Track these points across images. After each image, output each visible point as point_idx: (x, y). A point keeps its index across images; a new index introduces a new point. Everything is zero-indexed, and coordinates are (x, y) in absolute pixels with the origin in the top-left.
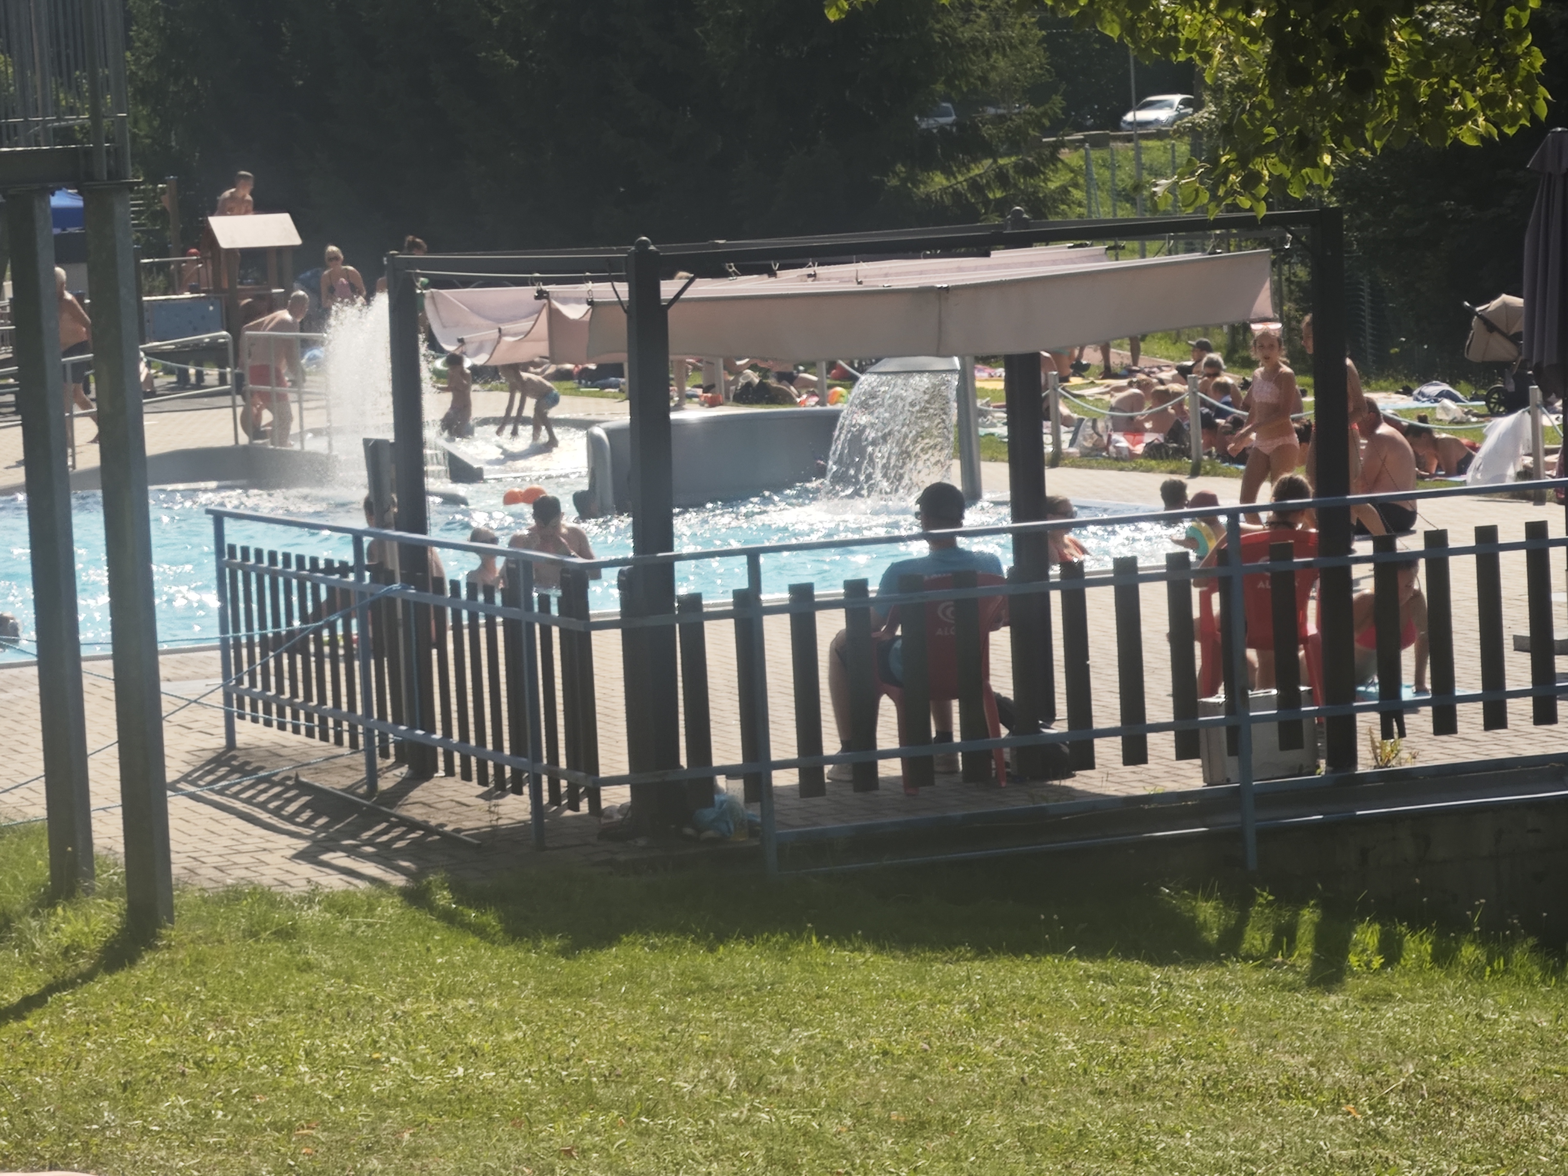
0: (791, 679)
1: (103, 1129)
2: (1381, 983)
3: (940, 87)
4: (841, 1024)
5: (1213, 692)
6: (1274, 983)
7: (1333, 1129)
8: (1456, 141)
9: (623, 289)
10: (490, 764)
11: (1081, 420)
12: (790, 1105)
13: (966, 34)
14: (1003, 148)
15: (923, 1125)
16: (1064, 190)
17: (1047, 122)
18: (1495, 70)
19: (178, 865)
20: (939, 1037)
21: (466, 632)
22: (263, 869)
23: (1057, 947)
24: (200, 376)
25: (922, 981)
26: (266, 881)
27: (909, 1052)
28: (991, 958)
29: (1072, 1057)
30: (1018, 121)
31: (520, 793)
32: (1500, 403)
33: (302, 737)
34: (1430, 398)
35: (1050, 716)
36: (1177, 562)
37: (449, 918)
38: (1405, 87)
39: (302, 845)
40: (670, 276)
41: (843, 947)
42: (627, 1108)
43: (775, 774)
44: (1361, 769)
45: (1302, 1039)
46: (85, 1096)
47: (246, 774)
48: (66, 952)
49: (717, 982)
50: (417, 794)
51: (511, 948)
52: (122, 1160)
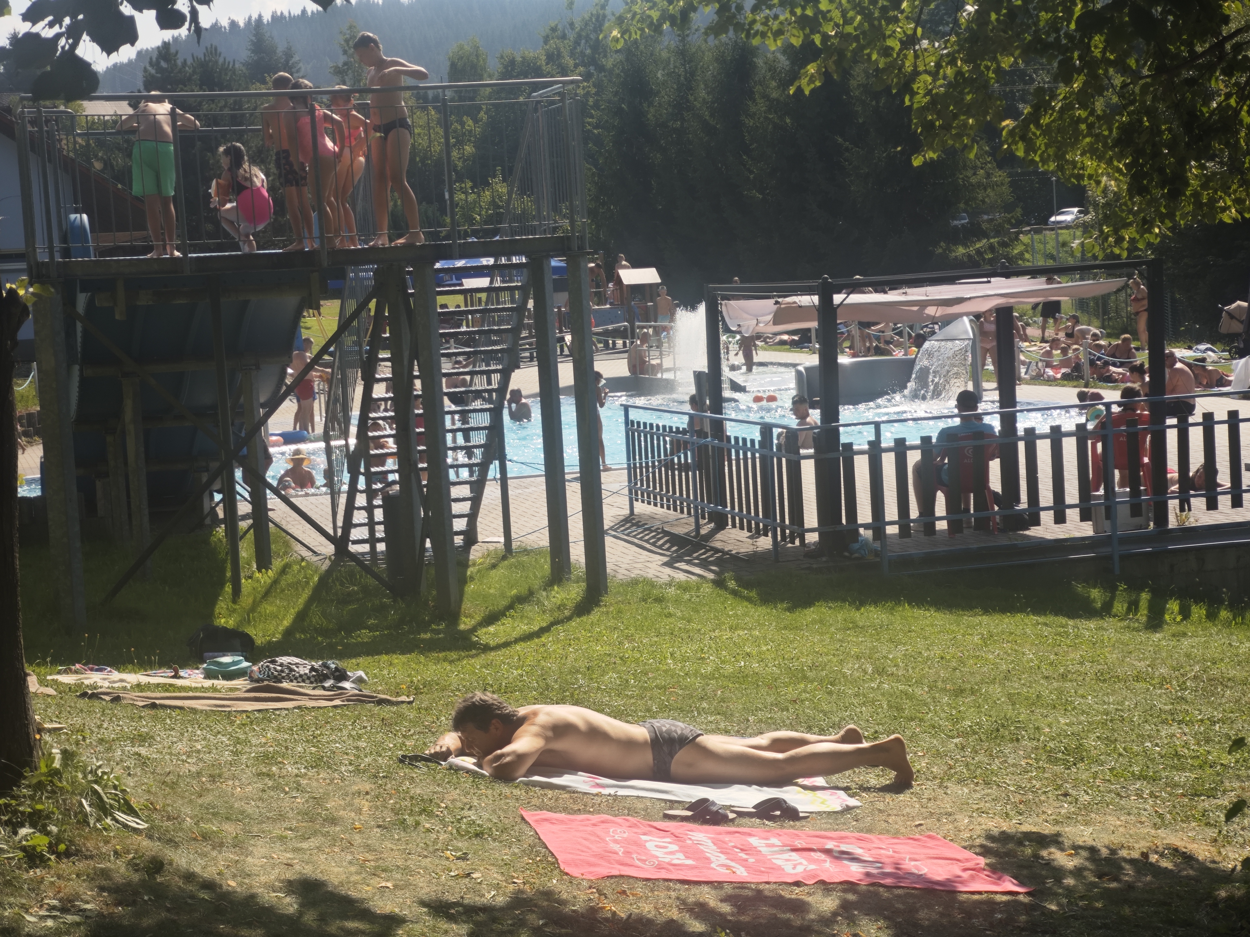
0: (895, 484)
1: (580, 687)
2: (1181, 628)
3: (962, 205)
4: (921, 644)
5: (1098, 490)
6: (1128, 627)
7: (1160, 696)
8: (1221, 220)
9: (816, 299)
10: (753, 522)
11: (1030, 363)
12: (898, 681)
13: (973, 180)
14: (992, 234)
15: (962, 691)
16: (1021, 254)
17: (1013, 221)
18: (1241, 186)
19: (610, 567)
20: (968, 651)
21: (742, 461)
22: (648, 570)
23: (1021, 610)
24: (614, 343)
25: (958, 625)
26: (650, 576)
27: (953, 657)
28: (991, 614)
29: (1032, 660)
30: (1000, 221)
31: (767, 536)
32: (1236, 353)
33: (665, 510)
34: (1201, 351)
35: (1018, 501)
36: (1081, 428)
37: (734, 593)
38: (1196, 195)
39: (666, 559)
40: (839, 292)
41: (920, 608)
42: (821, 681)
43: (887, 527)
44: (1170, 526)
45: (1143, 654)
46: (570, 672)
47: (639, 526)
48: (559, 608)
49: (861, 624)
50: (719, 536)
51: (764, 607)
52: (589, 701)
